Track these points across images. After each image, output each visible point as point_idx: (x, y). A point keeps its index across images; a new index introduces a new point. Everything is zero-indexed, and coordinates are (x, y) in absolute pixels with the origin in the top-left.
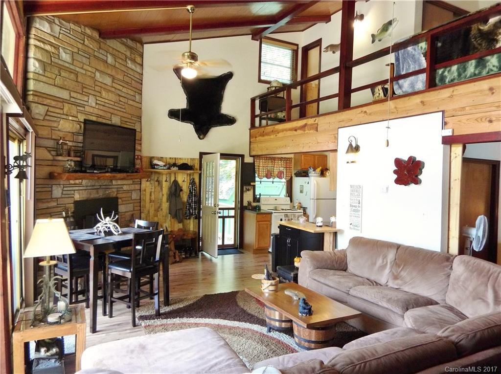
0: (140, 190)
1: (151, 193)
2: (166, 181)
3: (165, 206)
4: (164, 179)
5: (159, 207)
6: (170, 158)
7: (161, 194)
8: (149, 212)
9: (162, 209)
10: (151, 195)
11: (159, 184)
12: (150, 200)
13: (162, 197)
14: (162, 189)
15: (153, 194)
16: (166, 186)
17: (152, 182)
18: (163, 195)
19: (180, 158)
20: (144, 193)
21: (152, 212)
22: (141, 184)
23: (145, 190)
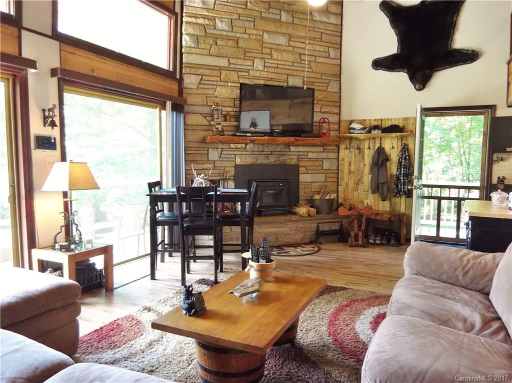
0: (338, 159)
1: (350, 163)
2: (369, 148)
3: (367, 178)
4: (367, 146)
5: (360, 180)
6: (375, 120)
7: (362, 164)
8: (347, 185)
9: (363, 182)
10: (350, 165)
11: (360, 152)
12: (349, 171)
13: (364, 168)
14: (363, 158)
15: (352, 164)
16: (368, 155)
17: (352, 150)
18: (365, 165)
19: (388, 119)
20: (343, 162)
21: (351, 185)
22: (339, 152)
23: (343, 160)
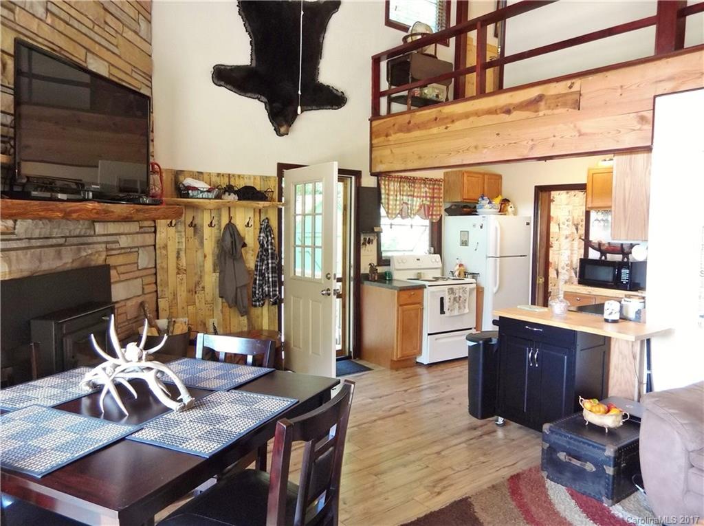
0: (155, 246)
1: (178, 253)
2: (211, 225)
3: (211, 280)
4: (207, 222)
5: (198, 283)
6: (218, 175)
7: (200, 254)
8: (175, 295)
9: (203, 288)
10: (178, 257)
11: (195, 232)
12: (178, 269)
13: (204, 261)
14: (202, 243)
15: (182, 254)
16: (210, 236)
17: (181, 227)
18: (205, 256)
20: (164, 252)
21: (182, 294)
22: (155, 232)
23: (165, 247)
